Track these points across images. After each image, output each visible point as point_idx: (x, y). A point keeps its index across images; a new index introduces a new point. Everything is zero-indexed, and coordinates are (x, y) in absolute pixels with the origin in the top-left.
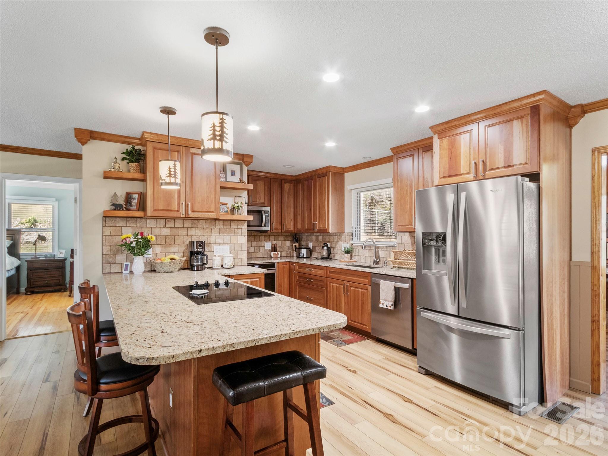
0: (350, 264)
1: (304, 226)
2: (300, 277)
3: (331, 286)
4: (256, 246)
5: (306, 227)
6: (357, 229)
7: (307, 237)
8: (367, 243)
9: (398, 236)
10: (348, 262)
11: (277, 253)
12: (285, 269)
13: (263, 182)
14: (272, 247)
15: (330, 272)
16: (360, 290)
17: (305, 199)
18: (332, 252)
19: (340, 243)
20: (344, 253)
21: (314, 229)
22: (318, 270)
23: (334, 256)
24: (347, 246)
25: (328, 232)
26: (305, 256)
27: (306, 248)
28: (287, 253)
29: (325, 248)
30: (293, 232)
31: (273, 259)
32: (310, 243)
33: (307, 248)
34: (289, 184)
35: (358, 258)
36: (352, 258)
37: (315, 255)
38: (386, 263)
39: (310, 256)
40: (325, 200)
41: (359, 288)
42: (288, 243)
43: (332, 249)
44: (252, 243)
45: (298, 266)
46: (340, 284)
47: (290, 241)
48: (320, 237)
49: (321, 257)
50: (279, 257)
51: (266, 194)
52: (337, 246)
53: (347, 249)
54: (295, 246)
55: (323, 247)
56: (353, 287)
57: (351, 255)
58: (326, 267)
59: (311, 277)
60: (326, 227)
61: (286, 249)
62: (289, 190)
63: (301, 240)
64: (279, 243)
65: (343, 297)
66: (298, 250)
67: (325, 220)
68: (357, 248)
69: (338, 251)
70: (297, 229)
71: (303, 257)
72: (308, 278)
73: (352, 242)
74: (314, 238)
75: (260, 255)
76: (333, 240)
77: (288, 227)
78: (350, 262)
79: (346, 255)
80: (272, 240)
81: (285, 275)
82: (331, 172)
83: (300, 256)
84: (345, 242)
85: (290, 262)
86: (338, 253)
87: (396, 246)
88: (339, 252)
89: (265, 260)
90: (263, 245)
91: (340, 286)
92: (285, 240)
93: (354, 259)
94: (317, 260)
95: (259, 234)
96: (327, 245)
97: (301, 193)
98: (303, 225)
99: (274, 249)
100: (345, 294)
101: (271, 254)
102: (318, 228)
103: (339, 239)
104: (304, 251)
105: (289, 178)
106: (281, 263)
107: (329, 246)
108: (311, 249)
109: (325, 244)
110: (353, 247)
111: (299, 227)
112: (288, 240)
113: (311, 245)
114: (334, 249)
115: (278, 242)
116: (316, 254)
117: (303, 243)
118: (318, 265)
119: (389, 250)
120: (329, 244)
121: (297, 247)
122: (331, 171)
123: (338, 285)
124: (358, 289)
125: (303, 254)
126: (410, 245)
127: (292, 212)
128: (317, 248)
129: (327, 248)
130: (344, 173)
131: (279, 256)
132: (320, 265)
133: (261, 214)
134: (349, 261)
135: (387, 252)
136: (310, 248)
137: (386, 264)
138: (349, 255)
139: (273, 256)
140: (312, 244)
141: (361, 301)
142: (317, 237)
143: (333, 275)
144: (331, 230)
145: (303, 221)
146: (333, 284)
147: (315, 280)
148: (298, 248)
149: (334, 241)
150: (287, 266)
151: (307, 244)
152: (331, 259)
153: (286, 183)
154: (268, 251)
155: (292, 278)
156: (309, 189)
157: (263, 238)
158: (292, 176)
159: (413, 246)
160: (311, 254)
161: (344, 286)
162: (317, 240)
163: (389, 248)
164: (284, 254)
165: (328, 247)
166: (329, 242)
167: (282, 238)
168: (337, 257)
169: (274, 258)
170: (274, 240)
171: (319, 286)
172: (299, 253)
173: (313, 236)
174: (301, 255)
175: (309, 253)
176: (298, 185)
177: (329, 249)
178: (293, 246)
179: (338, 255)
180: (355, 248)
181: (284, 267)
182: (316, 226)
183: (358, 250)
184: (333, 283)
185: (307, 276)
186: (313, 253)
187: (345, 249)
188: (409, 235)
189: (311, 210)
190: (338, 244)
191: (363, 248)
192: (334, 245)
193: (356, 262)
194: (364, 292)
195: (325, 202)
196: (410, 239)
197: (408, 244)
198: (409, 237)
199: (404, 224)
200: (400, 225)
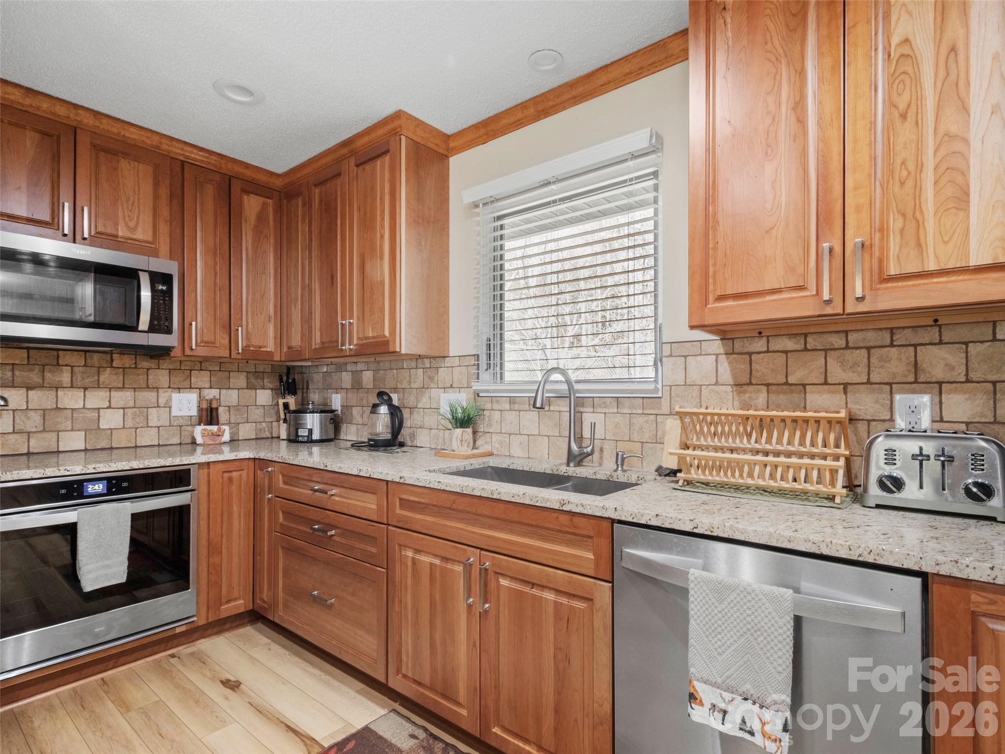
0: (477, 463)
1: (310, 337)
2: (288, 514)
3: (409, 563)
4: (132, 404)
5: (318, 341)
6: (492, 340)
7: (325, 380)
8: (548, 387)
9: (671, 356)
10: (467, 457)
11: (219, 430)
12: (234, 488)
13: (150, 169)
14: (200, 410)
15: (405, 504)
16: (550, 596)
17: (315, 245)
18: (407, 423)
19: (434, 392)
20: (450, 426)
21: (343, 344)
22: (353, 492)
23: (413, 436)
24: (462, 399)
25: (395, 352)
26: (316, 436)
27: (322, 412)
28: (259, 426)
29: (384, 409)
30: (277, 358)
31: (199, 450)
32: (334, 396)
33: (325, 410)
34: (261, 200)
35: (501, 443)
36: (478, 443)
37: (350, 433)
38: (623, 459)
39: (332, 436)
40: (382, 237)
41: (543, 587)
42: (264, 397)
43: (406, 413)
44: (113, 393)
45: (283, 475)
46: (445, 559)
47: (269, 392)
48: (367, 377)
49: (370, 440)
50: (225, 443)
51: (165, 212)
52: (424, 402)
53: (460, 410)
54: (286, 406)
55: (375, 406)
56: (513, 579)
57: (475, 433)
58: (387, 482)
59: (326, 521)
60: (387, 333)
61: (256, 414)
62: (261, 218)
63: (308, 388)
64: (230, 397)
65: (464, 616)
66: (294, 417)
67: (382, 310)
68: (496, 406)
69: (426, 419)
70: (290, 348)
71: (310, 441)
72: (318, 522)
73: (476, 386)
74: (346, 378)
75: (148, 437)
76: (410, 382)
77: (256, 342)
78: (474, 456)
79: (459, 431)
80: (201, 384)
81: (235, 508)
82: (403, 139)
83: (297, 436)
84: (451, 386)
85: (254, 459)
86: (427, 424)
87: (660, 395)
88: (430, 420)
89: (171, 455)
90: (162, 401)
91: (449, 566)
92: (250, 387)
93: (484, 445)
94: (353, 452)
95: (145, 364)
96: (390, 399)
97: (302, 228)
98: (307, 333)
99: (209, 415)
100: (470, 606)
101: (193, 432)
102: (359, 339)
103: (431, 378)
104: (312, 422)
105: (263, 178)
106: (219, 466)
107: (395, 402)
108: (337, 416)
109: (380, 394)
110: (481, 403)
111: (296, 341)
112: (263, 388)
113: (337, 402)
114: (411, 413)
115: (224, 392)
116: (353, 428)
117: (315, 397)
118: (355, 472)
119: (626, 411)
120: (395, 397)
121: (292, 407)
122: (405, 132)
123: (437, 562)
124: (535, 591)
125: (311, 431)
126: (729, 389)
127: (272, 292)
128: (356, 411)
129: (389, 409)
130: (447, 157)
131: (226, 437)
132: (362, 474)
133: (136, 282)
134: (470, 452)
135: (618, 418)
136: (333, 411)
137: (622, 465)
138: (469, 430)
139: (199, 440)
140: (342, 399)
141: (557, 648)
142: (356, 375)
143: (419, 516)
144: (405, 344)
145: (307, 320)
146: (418, 557)
147: (346, 532)
148: (295, 412)
149: (413, 385)
150: (244, 476)
151: (325, 399)
152: (402, 445)
153: (248, 192)
154: (181, 422)
155: (262, 519)
156: (329, 209)
157: (161, 376)
158: (271, 174)
159: (744, 392)
160: (337, 430)
161: (468, 567)
162: (357, 386)
163: (627, 403)
164: (246, 431)
165: (392, 407)
166: (395, 390)
167: (240, 380)
168: (423, 439)
169: (209, 448)
170: (208, 385)
171: (359, 556)
172: (295, 425)
173: (344, 373)
174: (303, 432)
175: (331, 427)
176: (293, 202)
177: (395, 412)
178: (277, 404)
179: (426, 432)
180: (488, 406)
181: (230, 480)
182: (351, 333)
183: (497, 414)
184: (417, 551)
185: (313, 513)
186: (344, 427)
187: (453, 412)
188: (722, 351)
189: (333, 278)
190: (427, 395)
191: (538, 405)
192: (412, 398)
193: (491, 454)
194: (572, 609)
195: (381, 247)
196: (726, 364)
197: (717, 383)
198: (723, 358)
199: (751, 288)
200: (730, 291)
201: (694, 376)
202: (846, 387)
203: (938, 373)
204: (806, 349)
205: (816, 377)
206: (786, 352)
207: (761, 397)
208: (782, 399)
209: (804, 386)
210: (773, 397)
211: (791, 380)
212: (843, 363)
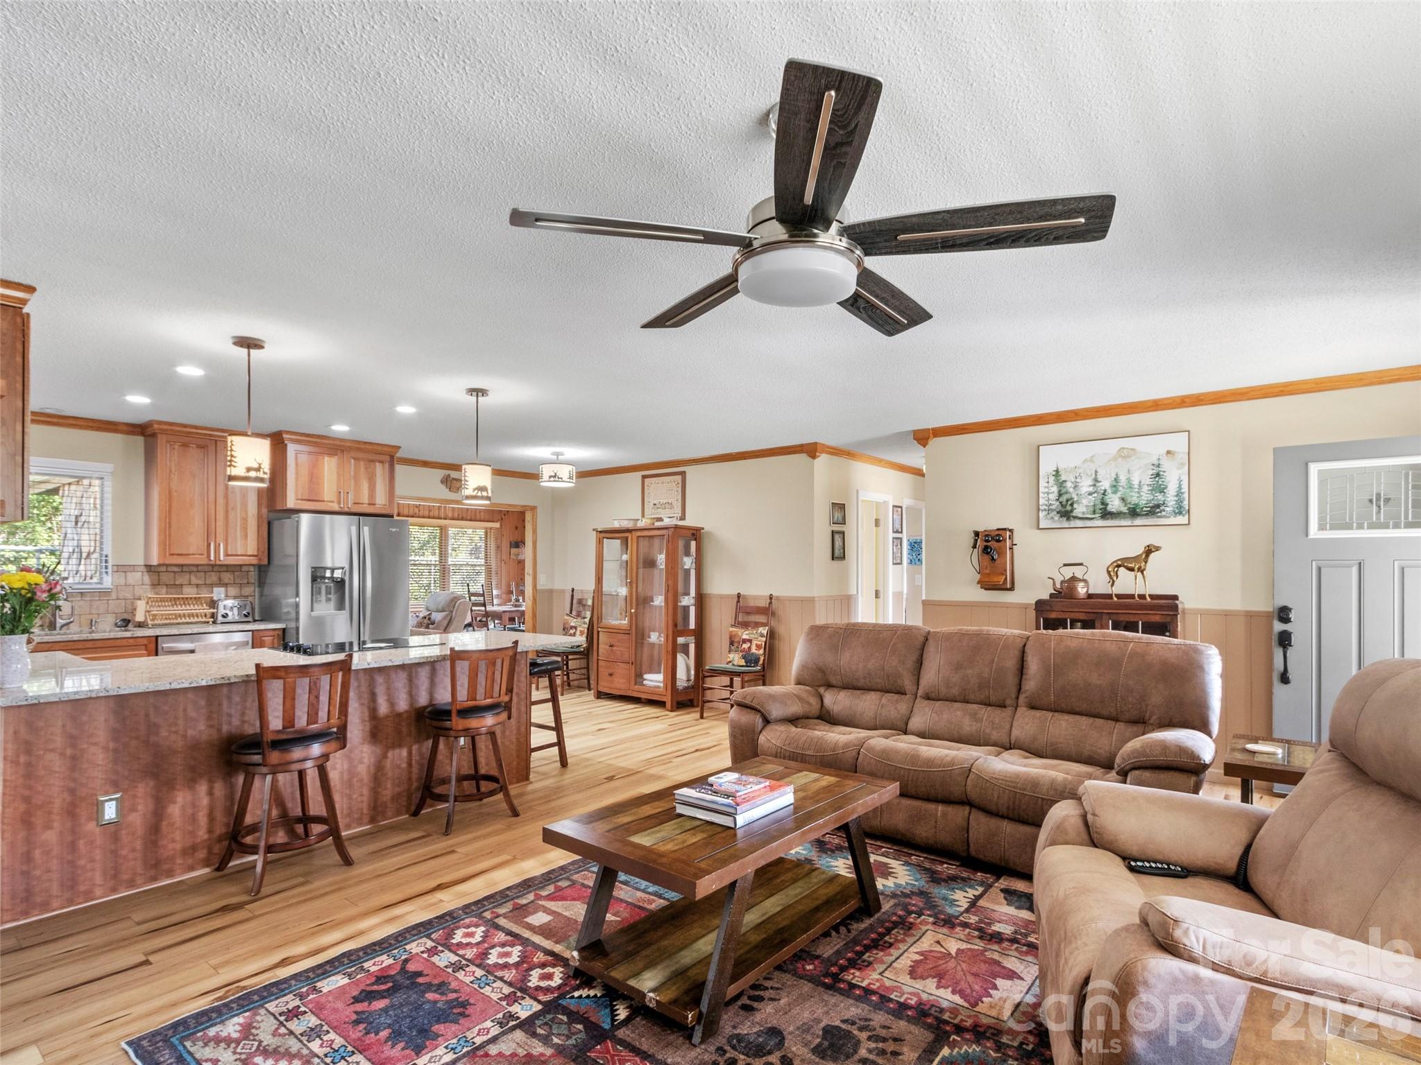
119: (88, 599)
163: (88, 594)
188: (145, 570)
196: (147, 577)
197: (143, 585)
198: (145, 573)
199: (184, 552)
200: (176, 552)
201: (130, 581)
202: (197, 586)
203: (226, 581)
204: (182, 571)
205: (186, 582)
206: (174, 572)
207: (164, 590)
208: (173, 590)
209: (182, 585)
210: (169, 590)
211: (177, 583)
212: (196, 576)
